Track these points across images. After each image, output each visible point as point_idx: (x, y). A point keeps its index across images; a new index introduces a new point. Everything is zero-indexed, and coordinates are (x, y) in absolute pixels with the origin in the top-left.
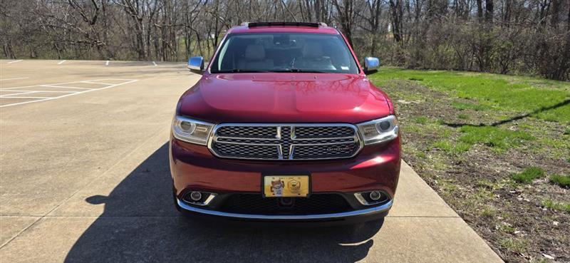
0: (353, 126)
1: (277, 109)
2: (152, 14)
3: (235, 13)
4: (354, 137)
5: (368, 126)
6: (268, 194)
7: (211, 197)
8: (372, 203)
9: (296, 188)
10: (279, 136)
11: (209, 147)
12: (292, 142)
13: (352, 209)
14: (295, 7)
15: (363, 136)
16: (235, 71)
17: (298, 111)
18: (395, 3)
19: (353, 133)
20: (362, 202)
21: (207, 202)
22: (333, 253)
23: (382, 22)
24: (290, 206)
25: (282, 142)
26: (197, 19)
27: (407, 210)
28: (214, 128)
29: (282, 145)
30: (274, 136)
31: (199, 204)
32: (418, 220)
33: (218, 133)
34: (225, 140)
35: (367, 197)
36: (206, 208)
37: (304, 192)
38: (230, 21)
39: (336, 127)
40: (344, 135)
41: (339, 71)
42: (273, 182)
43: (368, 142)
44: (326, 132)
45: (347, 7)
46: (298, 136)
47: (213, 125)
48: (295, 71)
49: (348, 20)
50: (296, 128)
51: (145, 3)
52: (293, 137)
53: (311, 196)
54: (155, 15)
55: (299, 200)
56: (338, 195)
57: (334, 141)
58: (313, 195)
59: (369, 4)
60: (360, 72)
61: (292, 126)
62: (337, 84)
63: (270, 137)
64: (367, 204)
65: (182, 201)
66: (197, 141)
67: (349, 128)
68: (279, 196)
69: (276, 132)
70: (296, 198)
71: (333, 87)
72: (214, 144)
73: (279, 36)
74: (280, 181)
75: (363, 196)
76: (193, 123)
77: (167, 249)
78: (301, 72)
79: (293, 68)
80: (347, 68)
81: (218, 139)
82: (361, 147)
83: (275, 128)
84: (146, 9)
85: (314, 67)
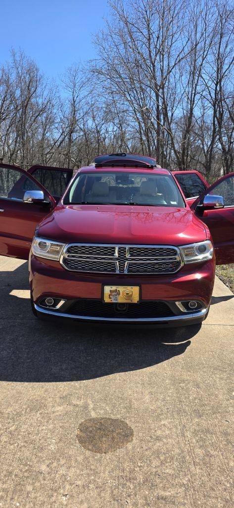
0: (176, 248)
1: (116, 232)
2: (12, 155)
3: (85, 156)
4: (177, 257)
5: (188, 248)
6: (107, 300)
7: (62, 303)
8: (190, 310)
9: (129, 296)
10: (116, 254)
11: (61, 262)
12: (127, 259)
13: (173, 315)
14: (138, 151)
15: (184, 256)
16: (83, 203)
17: (132, 234)
18: (227, 149)
19: (175, 253)
20: (182, 309)
21: (58, 307)
22: (158, 350)
23: (215, 166)
24: (125, 310)
25: (119, 259)
26: (52, 160)
27: (220, 320)
28: (65, 247)
29: (119, 262)
30: (113, 254)
31: (51, 308)
32: (229, 328)
33: (68, 251)
34: (73, 256)
35: (186, 305)
36: (57, 311)
37: (136, 299)
38: (81, 162)
39: (162, 249)
40: (168, 255)
41: (169, 205)
42: (111, 291)
43: (188, 261)
44: (154, 252)
45: (184, 152)
46: (132, 255)
47: (64, 244)
48: (132, 204)
49: (184, 164)
50: (131, 248)
51: (6, 145)
52: (128, 256)
53: (140, 304)
54: (14, 155)
55: (131, 306)
56: (163, 303)
57: (160, 260)
58: (142, 303)
59: (204, 150)
60: (186, 206)
61: (127, 247)
62: (171, 216)
63: (109, 255)
64: (185, 311)
65: (38, 305)
66: (51, 257)
67: (173, 249)
68: (116, 302)
69: (114, 251)
70: (129, 304)
71: (168, 218)
72: (65, 260)
73: (121, 175)
74: (116, 290)
75: (183, 305)
76: (48, 243)
77: (25, 344)
78: (137, 205)
79: (131, 201)
80: (175, 203)
81: (68, 256)
82: (182, 265)
83: (114, 248)
84: (6, 150)
85: (149, 201)
